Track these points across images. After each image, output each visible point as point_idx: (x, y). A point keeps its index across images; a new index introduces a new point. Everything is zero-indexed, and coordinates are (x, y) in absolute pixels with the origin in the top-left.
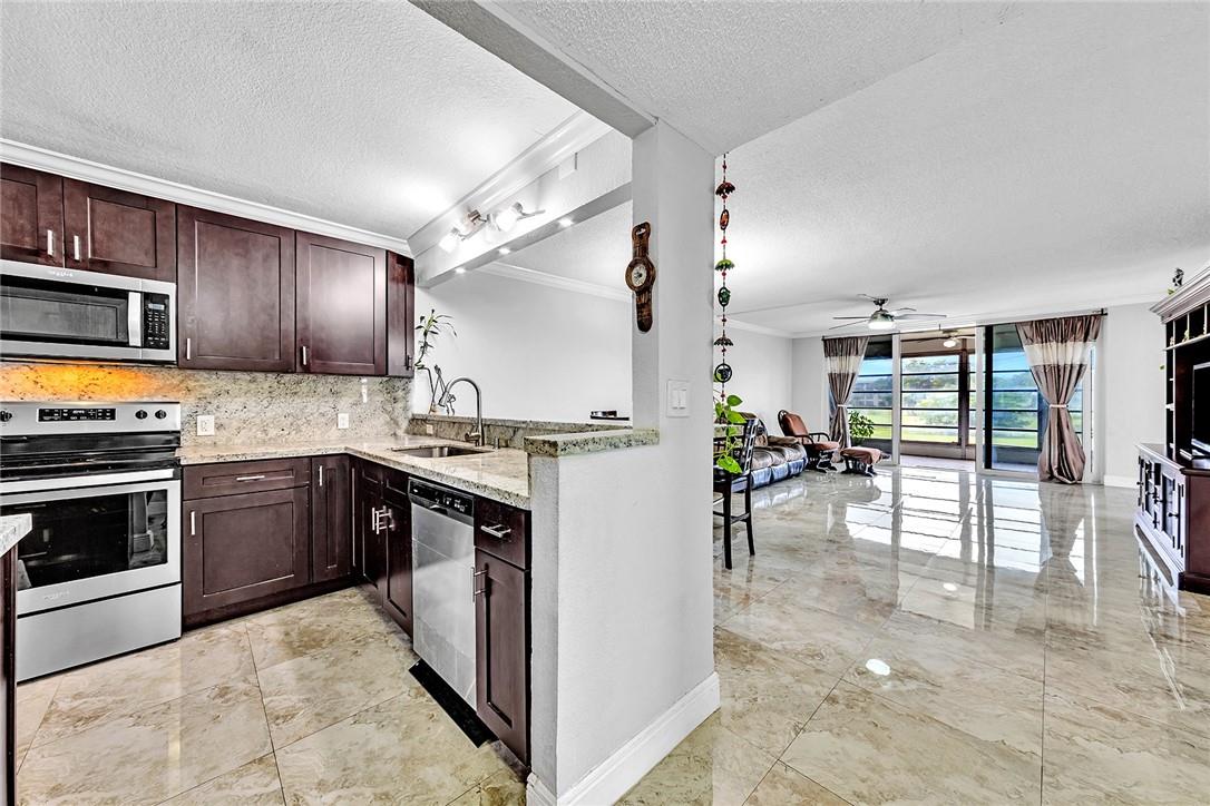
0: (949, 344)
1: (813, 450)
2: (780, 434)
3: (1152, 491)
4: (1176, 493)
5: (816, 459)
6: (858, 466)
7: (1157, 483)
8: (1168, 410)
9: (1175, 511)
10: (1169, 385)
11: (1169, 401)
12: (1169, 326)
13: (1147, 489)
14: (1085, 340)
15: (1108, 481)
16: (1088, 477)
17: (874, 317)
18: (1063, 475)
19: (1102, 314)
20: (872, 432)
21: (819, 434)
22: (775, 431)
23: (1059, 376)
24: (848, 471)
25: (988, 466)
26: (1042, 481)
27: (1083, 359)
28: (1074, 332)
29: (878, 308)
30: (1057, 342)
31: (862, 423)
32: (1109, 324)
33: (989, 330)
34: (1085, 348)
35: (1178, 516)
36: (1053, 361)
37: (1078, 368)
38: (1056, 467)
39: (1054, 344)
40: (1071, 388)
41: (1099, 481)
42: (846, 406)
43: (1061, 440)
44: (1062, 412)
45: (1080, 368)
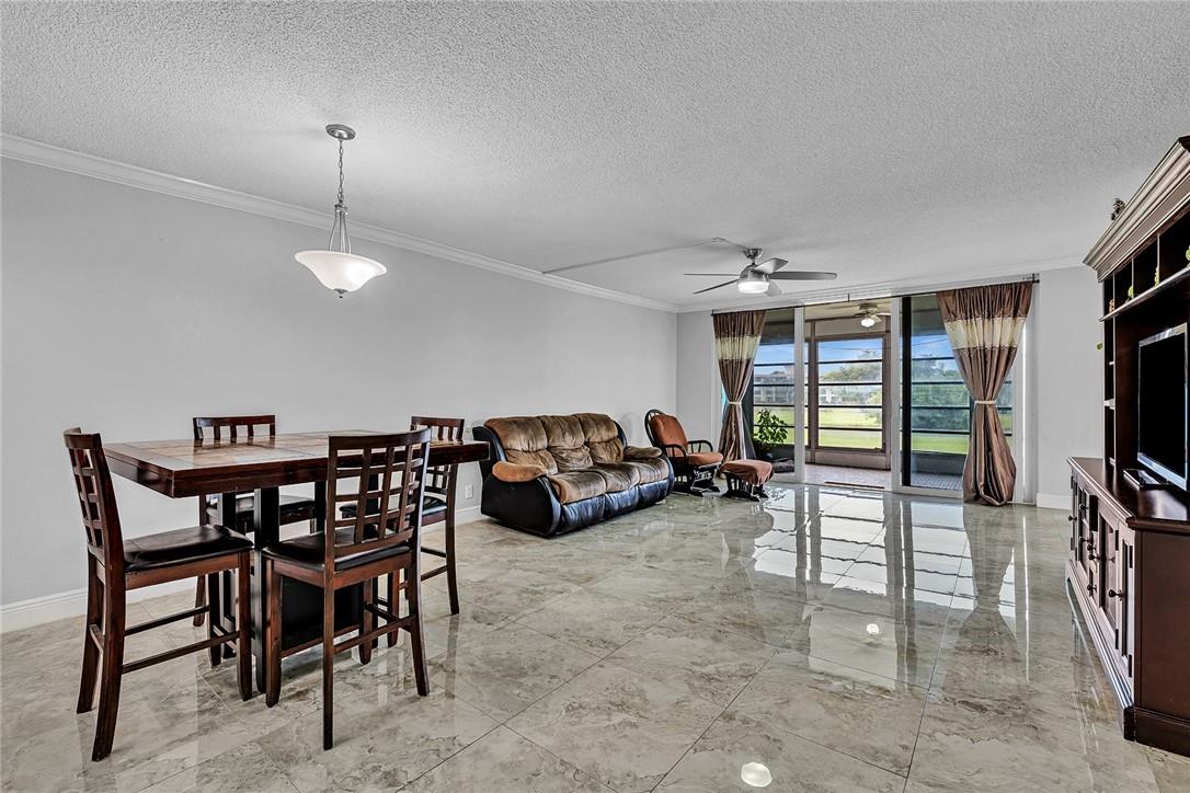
0: (867, 323)
1: (683, 466)
2: (646, 444)
3: (1087, 536)
4: (1119, 555)
5: (689, 477)
6: (745, 488)
7: (1093, 527)
8: (1107, 408)
9: (1118, 588)
10: (1108, 370)
11: (1108, 396)
12: (1107, 283)
13: (1081, 533)
14: (1015, 316)
15: (1042, 501)
16: (1018, 497)
17: (744, 276)
18: (991, 496)
19: (1034, 282)
20: (785, 437)
21: (700, 442)
22: (639, 440)
23: (986, 362)
24: (730, 494)
25: (906, 482)
26: (967, 501)
27: (1012, 342)
28: (1002, 304)
29: (750, 262)
30: (983, 317)
31: (774, 425)
32: (1042, 295)
33: (906, 301)
34: (1015, 325)
35: (1124, 596)
36: (978, 343)
37: (1006, 352)
38: (982, 483)
39: (979, 320)
40: (999, 378)
41: (1032, 501)
42: (740, 403)
43: (989, 448)
44: (990, 410)
45: (1009, 353)
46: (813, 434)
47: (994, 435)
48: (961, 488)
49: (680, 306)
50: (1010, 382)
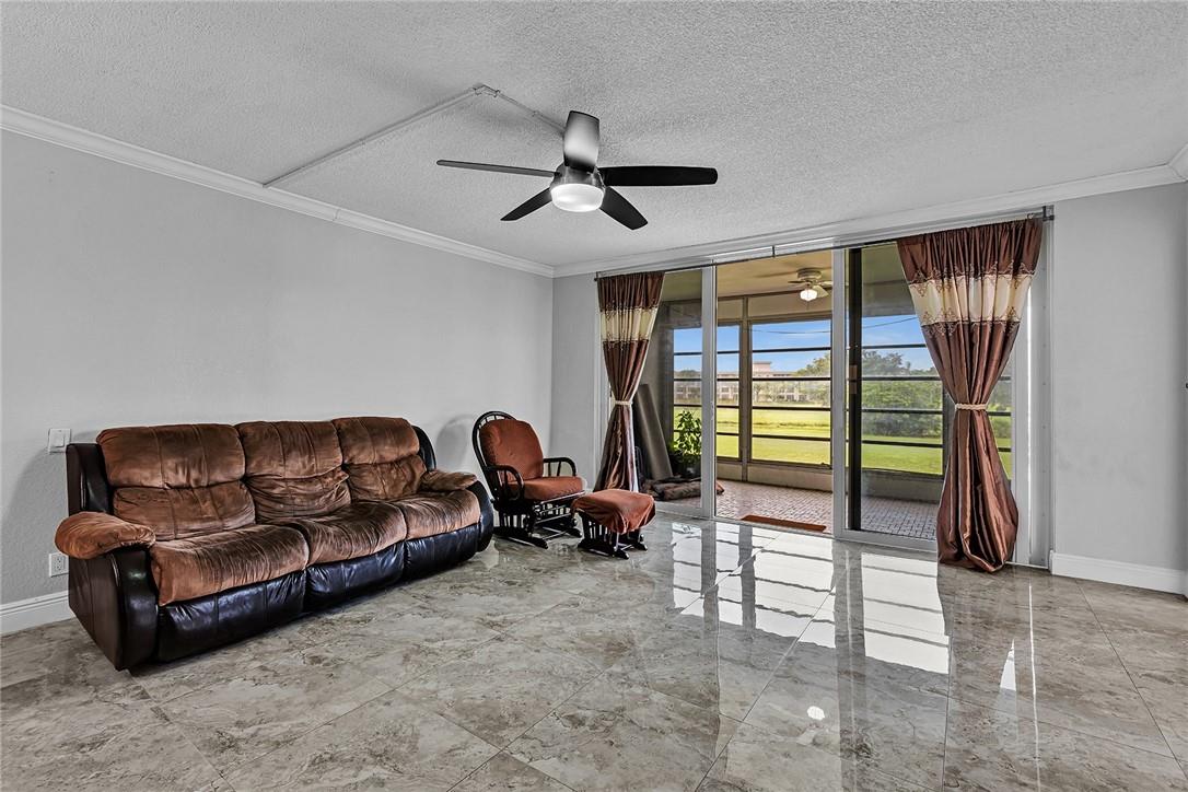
0: (808, 295)
5: (527, 516)
14: (1016, 273)
15: (1060, 564)
16: (1022, 556)
18: (981, 556)
19: (1045, 218)
21: (561, 460)
23: (972, 345)
25: (854, 523)
26: (943, 560)
27: (1011, 313)
28: (995, 255)
30: (968, 276)
32: (1060, 245)
33: (855, 254)
34: (1015, 286)
36: (960, 314)
37: (1003, 329)
38: (967, 535)
39: (962, 279)
40: (993, 369)
41: (1042, 562)
42: (630, 402)
43: (977, 479)
44: (978, 419)
45: (1008, 330)
46: (745, 444)
47: (985, 459)
48: (935, 537)
49: (555, 267)
50: (1008, 378)
